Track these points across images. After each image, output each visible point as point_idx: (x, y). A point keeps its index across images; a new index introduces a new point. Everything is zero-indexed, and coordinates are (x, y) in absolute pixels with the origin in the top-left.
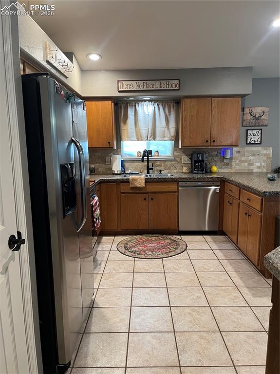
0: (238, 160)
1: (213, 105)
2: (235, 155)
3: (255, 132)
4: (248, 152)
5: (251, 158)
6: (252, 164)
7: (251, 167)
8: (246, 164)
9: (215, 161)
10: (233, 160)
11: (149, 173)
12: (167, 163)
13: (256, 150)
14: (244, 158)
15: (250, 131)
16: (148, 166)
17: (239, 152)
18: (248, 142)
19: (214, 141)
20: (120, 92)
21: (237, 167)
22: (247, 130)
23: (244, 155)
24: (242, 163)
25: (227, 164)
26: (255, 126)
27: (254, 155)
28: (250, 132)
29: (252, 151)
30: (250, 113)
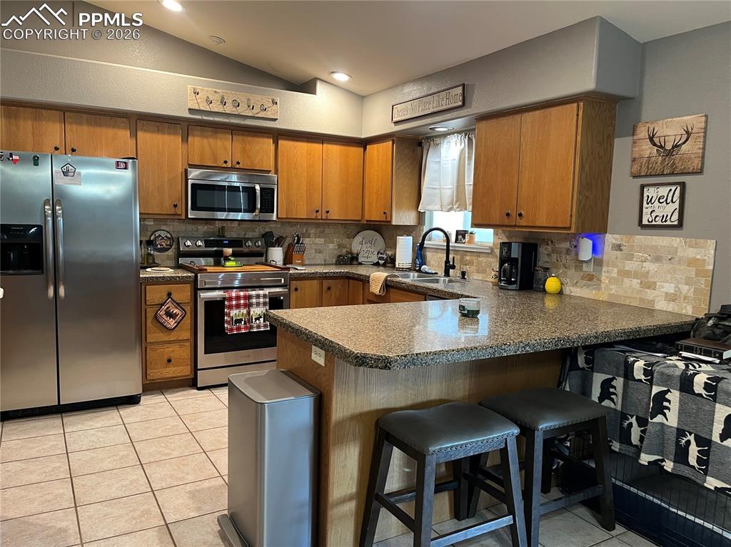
0: (616, 270)
1: (524, 130)
2: (608, 252)
3: (663, 191)
4: (643, 248)
5: (651, 267)
6: (651, 286)
7: (650, 294)
8: (635, 283)
9: (564, 266)
10: (604, 269)
11: (449, 276)
13: (665, 244)
14: (630, 266)
15: (652, 189)
16: (447, 261)
17: (618, 247)
18: (645, 222)
20: (397, 123)
21: (614, 289)
22: (642, 187)
23: (630, 257)
24: (626, 280)
25: (590, 278)
26: (662, 175)
27: (658, 259)
28: (650, 192)
29: (655, 248)
30: (651, 139)
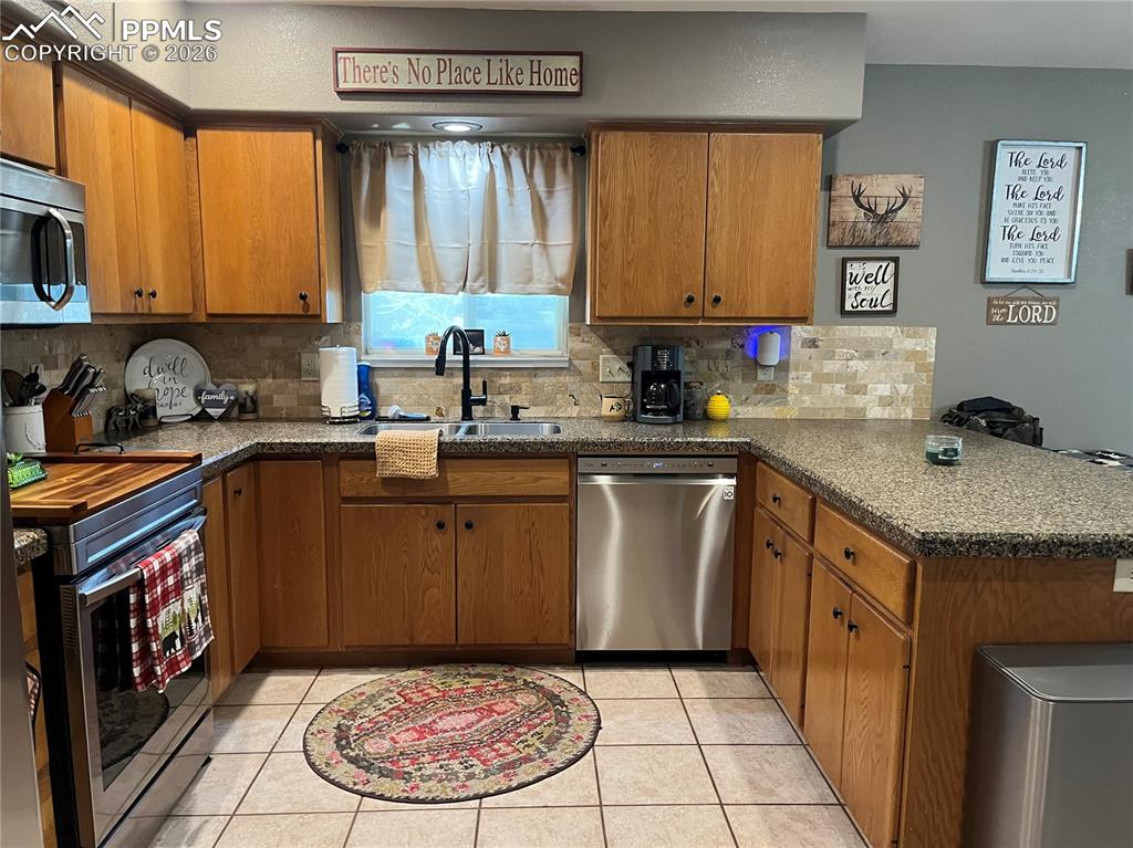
0: (809, 375)
1: (715, 159)
2: (798, 351)
3: (872, 267)
4: (846, 343)
5: (858, 366)
6: (861, 390)
7: (859, 401)
8: (839, 388)
9: (723, 376)
10: (792, 374)
11: (471, 419)
12: (540, 380)
13: (876, 335)
14: (830, 367)
15: (856, 265)
16: (466, 392)
17: (813, 343)
18: (848, 308)
19: (717, 300)
20: (344, 94)
21: (807, 400)
22: (844, 261)
23: (831, 355)
24: (825, 386)
25: (770, 389)
26: (873, 246)
27: (868, 355)
28: (854, 269)
29: (864, 341)
30: (857, 198)
